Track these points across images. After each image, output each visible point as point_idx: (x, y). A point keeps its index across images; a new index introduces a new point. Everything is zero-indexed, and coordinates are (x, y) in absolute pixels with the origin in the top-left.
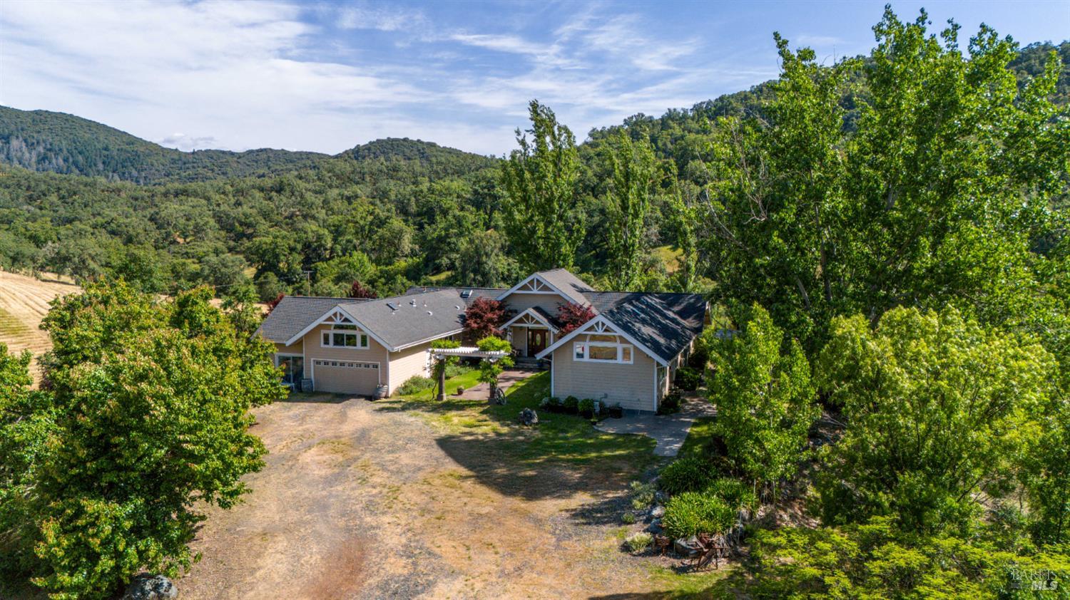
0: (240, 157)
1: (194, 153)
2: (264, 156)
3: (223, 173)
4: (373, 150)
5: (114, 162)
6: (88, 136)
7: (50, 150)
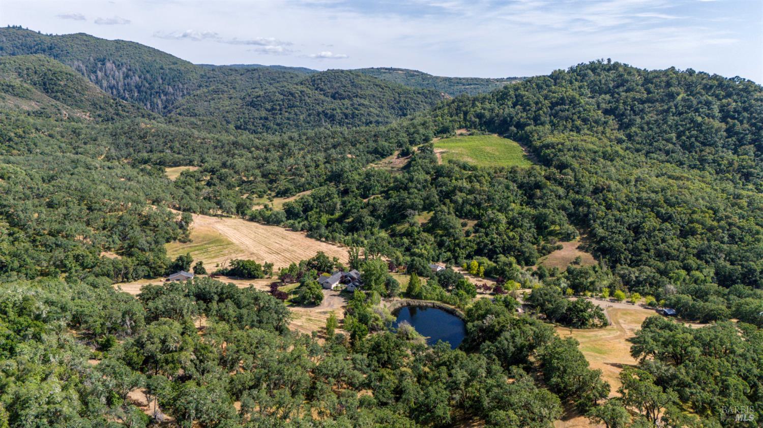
4: (323, 80)
5: (167, 78)
6: (150, 58)
7: (130, 70)
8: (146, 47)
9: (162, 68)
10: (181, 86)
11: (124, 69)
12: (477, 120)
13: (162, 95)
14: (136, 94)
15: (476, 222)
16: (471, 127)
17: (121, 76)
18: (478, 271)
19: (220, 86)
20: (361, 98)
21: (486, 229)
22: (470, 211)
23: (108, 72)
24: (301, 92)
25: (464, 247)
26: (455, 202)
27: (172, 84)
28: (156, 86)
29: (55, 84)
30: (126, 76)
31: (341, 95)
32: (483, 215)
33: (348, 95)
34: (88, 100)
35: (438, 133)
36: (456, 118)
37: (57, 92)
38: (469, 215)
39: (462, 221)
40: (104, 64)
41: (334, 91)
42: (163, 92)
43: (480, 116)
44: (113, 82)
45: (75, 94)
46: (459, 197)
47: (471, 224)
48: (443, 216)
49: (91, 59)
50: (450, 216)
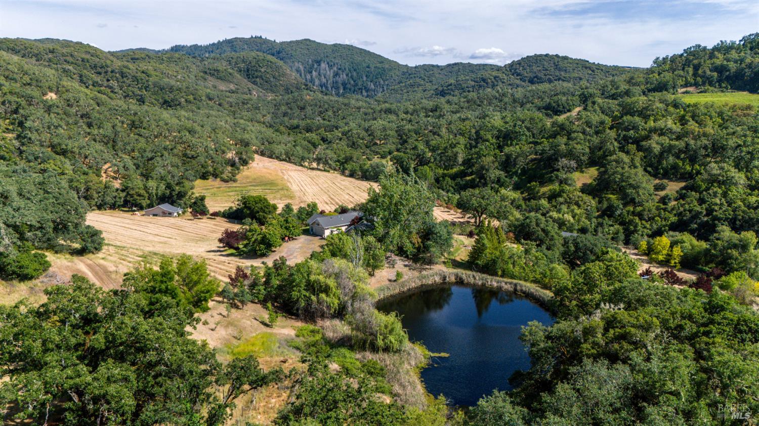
0: (442, 70)
1: (416, 67)
2: (456, 68)
3: (430, 82)
4: (523, 64)
5: (371, 75)
6: (360, 59)
7: (340, 69)
8: (359, 48)
9: (368, 67)
10: (382, 82)
11: (335, 69)
12: (715, 74)
13: (364, 91)
14: (341, 91)
15: (683, 184)
16: (704, 84)
17: (332, 75)
18: (669, 256)
19: (418, 80)
20: (563, 81)
21: (701, 193)
22: (675, 167)
23: (322, 72)
24: (495, 77)
25: (651, 219)
26: (648, 150)
27: (375, 80)
28: (360, 84)
29: (256, 71)
30: (336, 75)
31: (541, 78)
32: (698, 173)
33: (550, 79)
34: (282, 85)
35: (649, 91)
36: (681, 73)
37: (256, 77)
38: (671, 173)
39: (657, 181)
40: (320, 65)
41: (532, 75)
42: (365, 88)
43: (721, 70)
44: (324, 80)
45: (272, 79)
46: (655, 144)
47: (673, 187)
48: (619, 169)
49: (310, 60)
50: (633, 171)
